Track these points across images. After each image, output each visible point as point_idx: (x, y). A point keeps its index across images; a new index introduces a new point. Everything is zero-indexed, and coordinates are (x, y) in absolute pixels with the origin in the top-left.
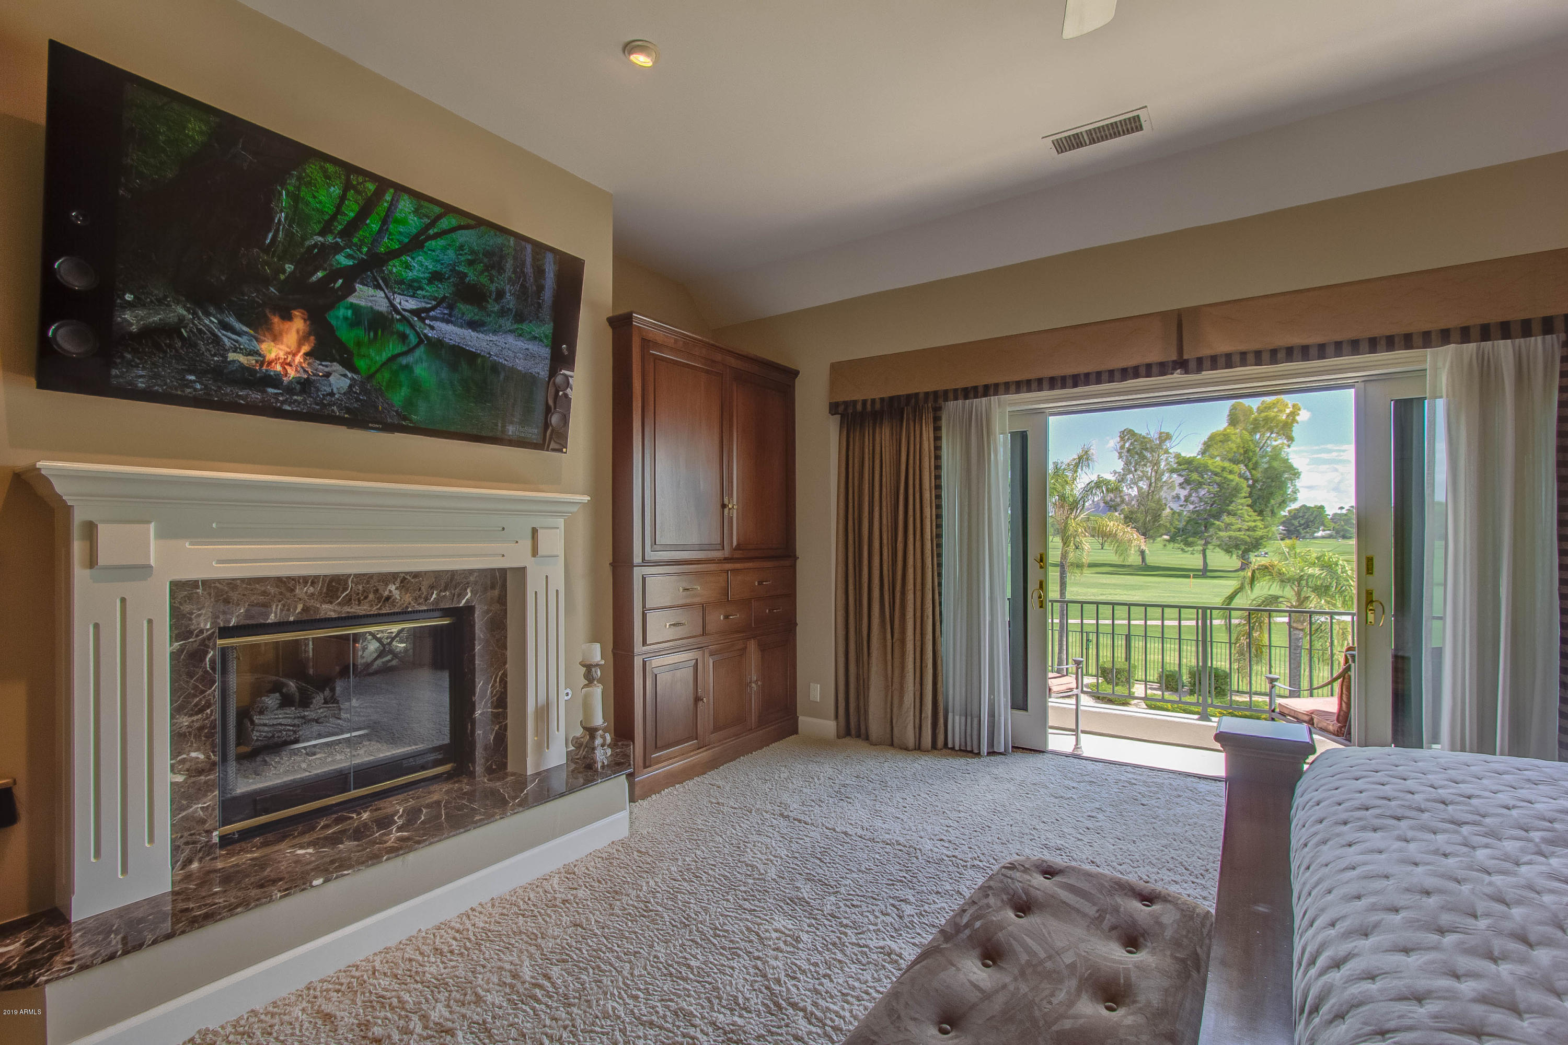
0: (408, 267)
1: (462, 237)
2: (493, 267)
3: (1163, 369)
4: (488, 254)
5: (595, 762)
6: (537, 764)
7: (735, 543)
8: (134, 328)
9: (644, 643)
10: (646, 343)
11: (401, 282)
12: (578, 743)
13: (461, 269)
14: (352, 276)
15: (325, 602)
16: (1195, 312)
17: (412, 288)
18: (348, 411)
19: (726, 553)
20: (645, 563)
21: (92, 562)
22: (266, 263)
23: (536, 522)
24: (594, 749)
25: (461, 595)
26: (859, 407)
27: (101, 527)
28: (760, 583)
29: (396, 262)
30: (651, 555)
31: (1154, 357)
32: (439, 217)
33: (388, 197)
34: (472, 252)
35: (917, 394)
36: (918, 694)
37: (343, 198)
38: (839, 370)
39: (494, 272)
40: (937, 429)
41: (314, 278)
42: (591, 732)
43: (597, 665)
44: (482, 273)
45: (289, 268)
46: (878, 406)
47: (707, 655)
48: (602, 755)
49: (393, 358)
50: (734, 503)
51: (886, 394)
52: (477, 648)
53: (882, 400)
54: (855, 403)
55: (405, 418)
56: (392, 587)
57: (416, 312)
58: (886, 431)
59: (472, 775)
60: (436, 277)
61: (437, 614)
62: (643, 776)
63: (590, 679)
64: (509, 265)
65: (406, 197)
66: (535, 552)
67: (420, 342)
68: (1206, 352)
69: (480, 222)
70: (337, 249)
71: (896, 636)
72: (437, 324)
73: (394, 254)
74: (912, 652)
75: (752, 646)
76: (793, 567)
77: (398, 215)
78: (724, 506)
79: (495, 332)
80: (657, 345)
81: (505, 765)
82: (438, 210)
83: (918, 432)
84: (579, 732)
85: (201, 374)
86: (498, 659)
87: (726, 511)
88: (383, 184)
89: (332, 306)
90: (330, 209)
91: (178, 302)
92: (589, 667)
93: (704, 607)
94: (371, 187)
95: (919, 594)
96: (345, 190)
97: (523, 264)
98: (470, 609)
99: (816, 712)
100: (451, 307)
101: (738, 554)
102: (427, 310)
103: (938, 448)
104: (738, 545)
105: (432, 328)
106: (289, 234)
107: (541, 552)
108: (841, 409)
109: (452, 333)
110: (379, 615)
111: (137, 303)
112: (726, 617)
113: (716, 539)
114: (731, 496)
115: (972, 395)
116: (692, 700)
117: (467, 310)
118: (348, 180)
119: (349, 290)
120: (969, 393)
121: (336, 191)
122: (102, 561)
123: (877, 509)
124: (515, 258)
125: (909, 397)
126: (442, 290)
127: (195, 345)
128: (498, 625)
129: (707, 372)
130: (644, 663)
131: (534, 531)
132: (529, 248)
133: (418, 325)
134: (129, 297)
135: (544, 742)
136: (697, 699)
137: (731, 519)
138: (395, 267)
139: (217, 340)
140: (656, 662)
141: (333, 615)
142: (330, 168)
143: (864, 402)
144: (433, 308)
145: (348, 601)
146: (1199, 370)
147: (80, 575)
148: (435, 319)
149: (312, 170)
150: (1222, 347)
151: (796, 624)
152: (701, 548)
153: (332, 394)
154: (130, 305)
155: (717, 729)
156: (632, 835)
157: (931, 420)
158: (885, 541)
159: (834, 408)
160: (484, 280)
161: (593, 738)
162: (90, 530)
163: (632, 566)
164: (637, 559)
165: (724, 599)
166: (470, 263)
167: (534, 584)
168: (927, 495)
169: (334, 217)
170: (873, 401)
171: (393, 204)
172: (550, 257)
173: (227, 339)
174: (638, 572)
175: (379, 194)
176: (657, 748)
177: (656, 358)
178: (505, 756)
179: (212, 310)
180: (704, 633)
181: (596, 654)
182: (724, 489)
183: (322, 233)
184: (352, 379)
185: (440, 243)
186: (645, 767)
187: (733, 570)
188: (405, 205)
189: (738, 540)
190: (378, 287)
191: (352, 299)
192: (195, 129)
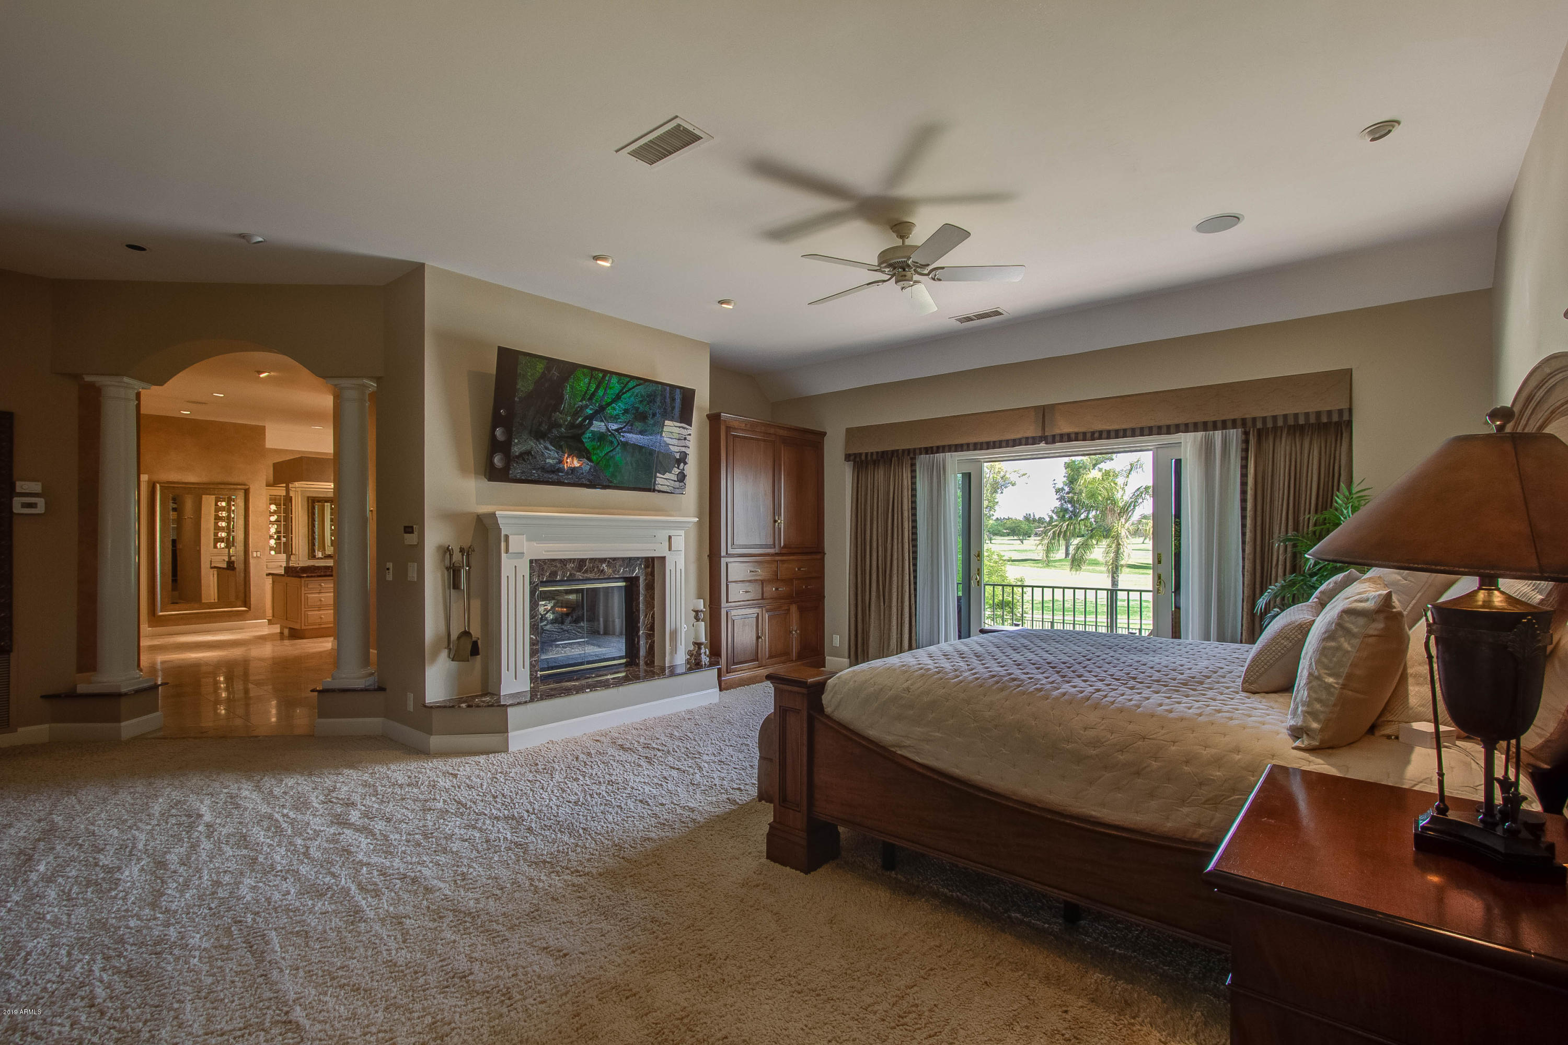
0: (614, 409)
1: (637, 390)
2: (651, 402)
3: (1034, 441)
4: (649, 396)
5: (701, 661)
6: (670, 662)
7: (782, 545)
8: (517, 454)
9: (727, 602)
10: (728, 429)
11: (611, 417)
12: (690, 653)
13: (637, 405)
14: (591, 418)
15: (578, 571)
16: (1052, 407)
17: (615, 419)
18: (589, 480)
19: (777, 550)
20: (728, 555)
21: (507, 551)
22: (562, 418)
23: (672, 533)
24: (700, 654)
25: (634, 571)
26: (863, 457)
27: (510, 537)
28: (799, 569)
29: (610, 408)
30: (730, 551)
31: (1030, 434)
32: (628, 382)
33: (607, 378)
34: (642, 396)
35: (898, 450)
36: (899, 640)
37: (590, 383)
38: (852, 433)
39: (651, 404)
40: (913, 471)
41: (578, 422)
42: (698, 645)
43: (702, 611)
44: (646, 406)
45: (569, 418)
46: (875, 457)
47: (764, 612)
48: (705, 659)
49: (607, 453)
50: (782, 521)
51: (880, 449)
52: (641, 598)
53: (877, 453)
54: (861, 454)
55: (611, 482)
56: (604, 565)
57: (616, 430)
58: (881, 472)
59: (638, 665)
60: (626, 411)
61: (621, 580)
62: (726, 678)
63: (697, 619)
64: (658, 399)
65: (614, 376)
66: (670, 549)
67: (619, 444)
68: (1058, 431)
69: (646, 380)
70: (587, 406)
71: (886, 603)
72: (626, 434)
73: (609, 404)
74: (895, 614)
75: (794, 608)
76: (823, 559)
77: (611, 385)
78: (775, 521)
79: (651, 434)
80: (735, 429)
81: (653, 662)
82: (628, 379)
83: (900, 474)
84: (692, 648)
85: (537, 469)
86: (650, 605)
87: (777, 524)
88: (605, 372)
89: (584, 433)
90: (584, 389)
91: (531, 440)
92: (697, 612)
93: (762, 582)
94: (601, 375)
95: (900, 576)
96: (590, 380)
97: (665, 398)
98: (637, 578)
99: (836, 654)
100: (632, 425)
101: (784, 551)
102: (621, 428)
103: (914, 484)
104: (784, 544)
105: (623, 436)
106: (570, 404)
107: (673, 549)
108: (852, 458)
109: (633, 438)
110: (598, 579)
111: (519, 443)
112: (777, 589)
113: (770, 542)
114: (780, 515)
115: (929, 452)
116: (754, 638)
117: (639, 425)
118: (592, 375)
119: (591, 424)
120: (929, 450)
121: (587, 380)
122: (510, 551)
123: (875, 522)
124: (661, 395)
125: (893, 452)
126: (629, 417)
127: (536, 458)
128: (650, 587)
129: (764, 441)
130: (727, 613)
131: (670, 537)
132: (668, 388)
133: (618, 436)
134: (516, 441)
135: (674, 650)
136: (758, 637)
137: (780, 529)
138: (609, 410)
139: (543, 454)
140: (733, 613)
141: (581, 578)
142: (585, 370)
143: (867, 454)
144: (624, 427)
145: (586, 571)
146: (1054, 442)
147: (503, 555)
148: (625, 432)
149: (579, 373)
150: (1066, 429)
151: (824, 597)
152: (761, 546)
153: (583, 473)
154: (517, 444)
155: (771, 657)
156: (720, 702)
157: (909, 465)
158: (880, 543)
159: (848, 457)
160: (647, 409)
161: (700, 648)
162: (507, 537)
163: (720, 557)
164: (723, 553)
165: (775, 579)
166: (641, 402)
167: (669, 566)
168: (906, 514)
169: (586, 393)
170: (872, 453)
171: (609, 381)
172: (678, 391)
173: (546, 453)
174: (723, 561)
175: (604, 377)
176: (734, 664)
177: (735, 436)
178: (654, 657)
179: (542, 441)
180: (763, 598)
181: (700, 604)
182: (775, 511)
183: (581, 401)
184: (591, 466)
185: (628, 394)
186: (727, 673)
187: (782, 561)
188: (614, 380)
189: (784, 541)
190: (602, 421)
191: (592, 429)
192: (540, 367)
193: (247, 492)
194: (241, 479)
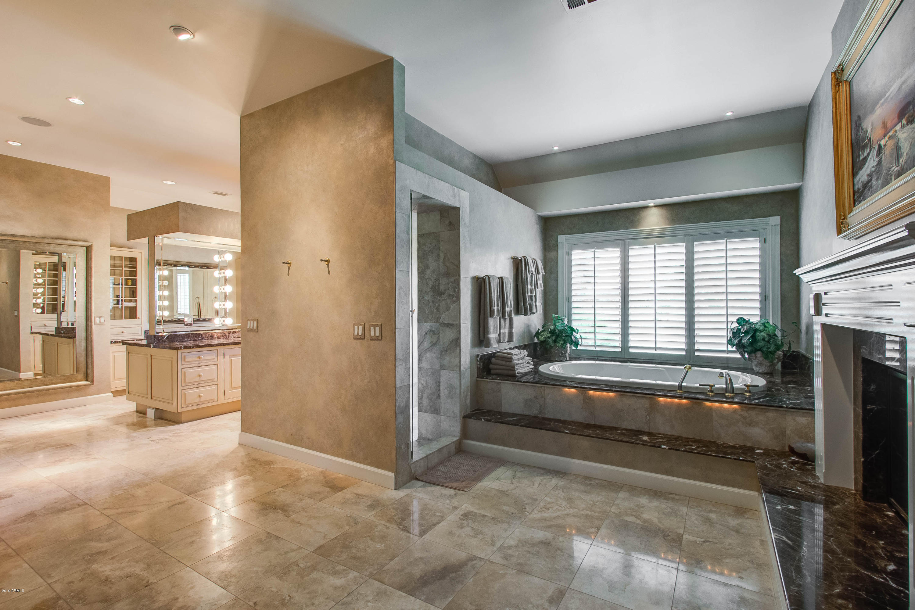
193: (88, 250)
194: (82, 235)
